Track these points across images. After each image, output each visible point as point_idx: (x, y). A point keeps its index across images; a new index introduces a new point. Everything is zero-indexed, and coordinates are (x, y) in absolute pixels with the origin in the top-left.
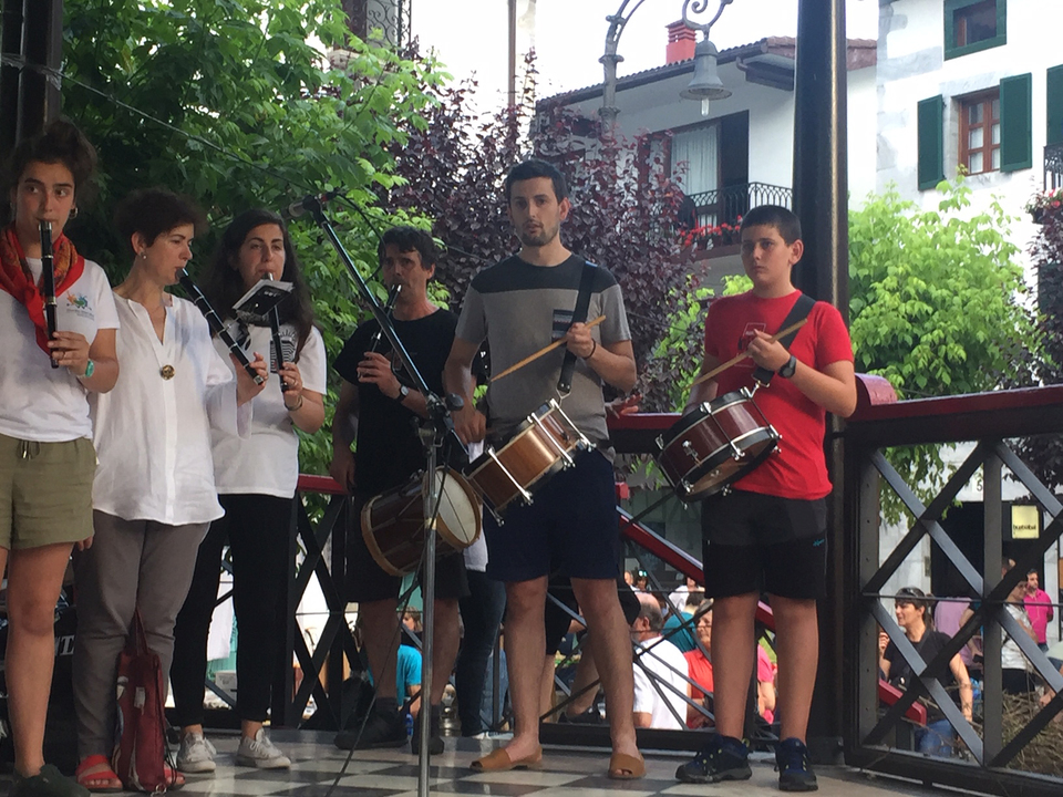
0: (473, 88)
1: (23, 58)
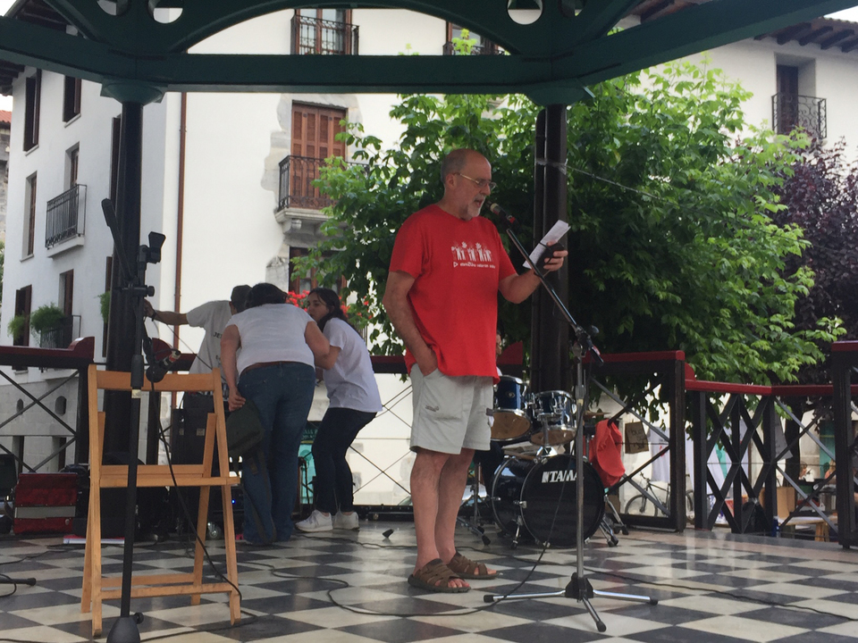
0: (843, 147)
1: (546, 160)
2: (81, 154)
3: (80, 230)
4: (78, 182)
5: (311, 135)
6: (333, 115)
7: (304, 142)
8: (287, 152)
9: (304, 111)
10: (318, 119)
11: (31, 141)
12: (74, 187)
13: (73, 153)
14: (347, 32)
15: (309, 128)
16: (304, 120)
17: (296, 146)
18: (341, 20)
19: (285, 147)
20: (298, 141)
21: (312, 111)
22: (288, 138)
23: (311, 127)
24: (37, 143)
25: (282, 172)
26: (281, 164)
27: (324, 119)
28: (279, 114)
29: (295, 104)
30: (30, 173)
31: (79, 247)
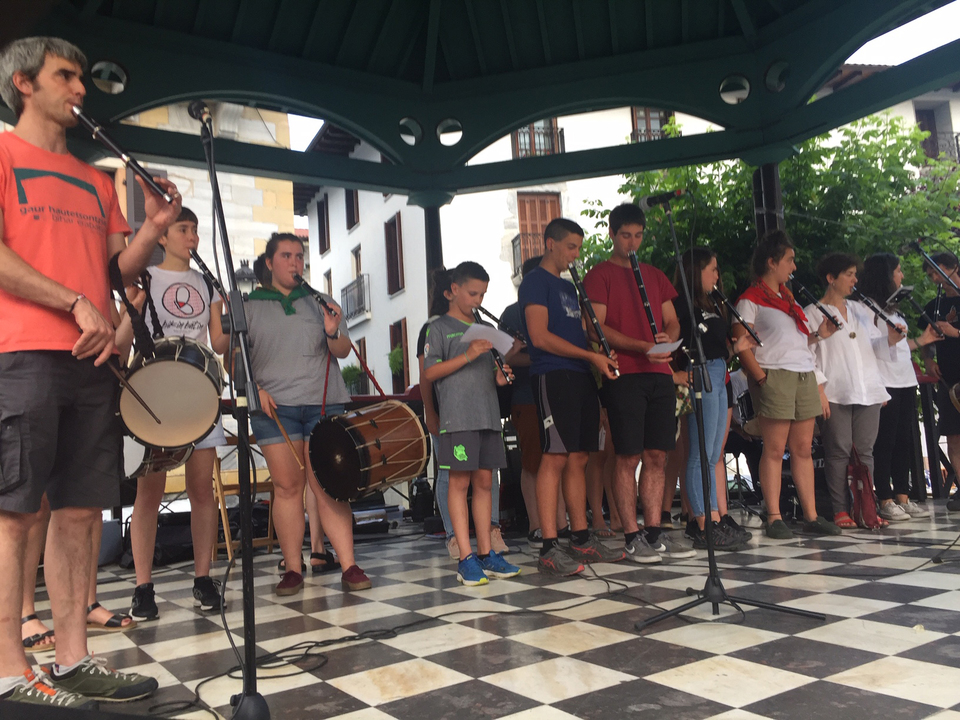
1: (765, 209)
2: (362, 252)
3: (367, 308)
4: (362, 272)
5: (533, 217)
6: (549, 199)
7: (529, 223)
8: (517, 231)
9: (527, 199)
10: (538, 204)
11: (324, 247)
12: (360, 278)
13: (356, 252)
14: (555, 135)
15: (531, 210)
16: (528, 206)
17: (523, 227)
18: (548, 125)
19: (515, 227)
20: (524, 222)
21: (532, 198)
22: (516, 221)
23: (533, 210)
24: (329, 247)
25: (514, 247)
26: (513, 242)
27: (543, 203)
28: (509, 204)
29: (519, 194)
30: (326, 270)
31: (367, 321)
